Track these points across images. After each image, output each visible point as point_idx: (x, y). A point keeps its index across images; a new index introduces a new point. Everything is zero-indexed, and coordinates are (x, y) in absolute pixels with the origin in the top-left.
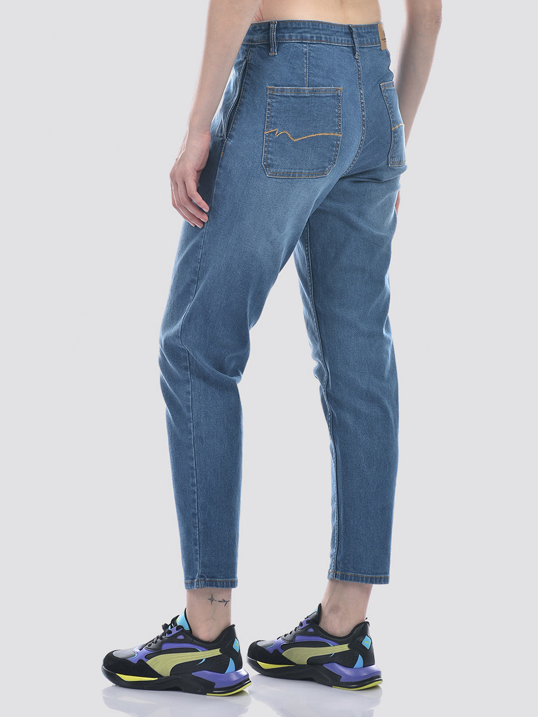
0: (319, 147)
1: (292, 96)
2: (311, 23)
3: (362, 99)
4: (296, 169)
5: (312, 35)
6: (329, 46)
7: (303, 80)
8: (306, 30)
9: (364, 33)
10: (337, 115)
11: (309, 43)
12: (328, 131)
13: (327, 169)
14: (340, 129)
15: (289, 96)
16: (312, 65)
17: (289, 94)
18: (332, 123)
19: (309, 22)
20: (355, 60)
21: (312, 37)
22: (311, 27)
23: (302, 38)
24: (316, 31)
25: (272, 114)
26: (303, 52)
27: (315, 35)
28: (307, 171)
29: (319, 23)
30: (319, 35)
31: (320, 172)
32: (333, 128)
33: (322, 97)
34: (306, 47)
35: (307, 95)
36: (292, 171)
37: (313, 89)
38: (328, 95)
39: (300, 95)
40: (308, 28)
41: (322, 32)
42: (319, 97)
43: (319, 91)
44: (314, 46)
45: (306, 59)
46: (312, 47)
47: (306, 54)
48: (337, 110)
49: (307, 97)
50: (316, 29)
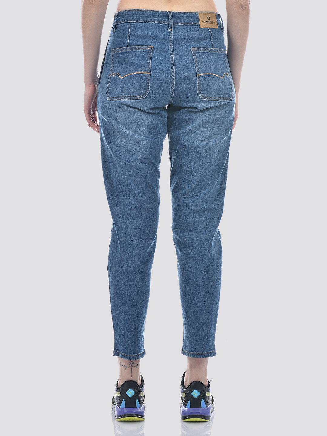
0: (135, 81)
1: (121, 53)
2: (134, 11)
3: (172, 54)
4: (122, 95)
5: (134, 18)
6: (146, 24)
7: (126, 43)
8: (130, 15)
9: (182, 17)
10: (147, 62)
11: (131, 22)
12: (140, 71)
13: (142, 94)
14: (149, 70)
15: (119, 53)
16: (132, 35)
17: (119, 52)
18: (143, 66)
19: (133, 10)
20: (169, 32)
21: (133, 19)
22: (134, 13)
23: (127, 20)
24: (137, 15)
25: (113, 65)
26: (127, 28)
27: (135, 18)
28: (129, 96)
29: (139, 10)
30: (138, 18)
31: (138, 96)
32: (144, 69)
33: (137, 51)
34: (129, 25)
35: (127, 51)
36: (120, 96)
37: (132, 48)
38: (141, 50)
39: (124, 52)
40: (132, 14)
41: (141, 15)
42: (135, 52)
43: (135, 48)
44: (134, 23)
45: (128, 31)
46: (133, 24)
47: (128, 29)
48: (147, 59)
49: (128, 52)
50: (137, 14)
